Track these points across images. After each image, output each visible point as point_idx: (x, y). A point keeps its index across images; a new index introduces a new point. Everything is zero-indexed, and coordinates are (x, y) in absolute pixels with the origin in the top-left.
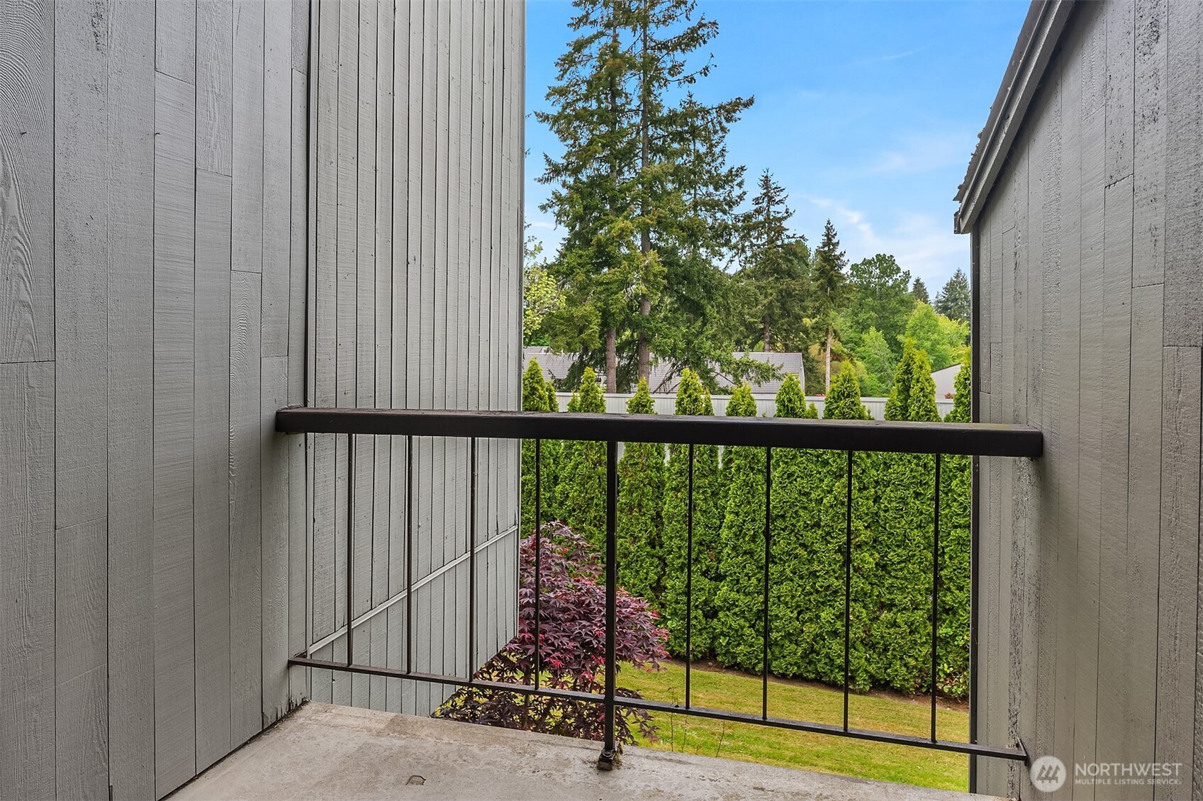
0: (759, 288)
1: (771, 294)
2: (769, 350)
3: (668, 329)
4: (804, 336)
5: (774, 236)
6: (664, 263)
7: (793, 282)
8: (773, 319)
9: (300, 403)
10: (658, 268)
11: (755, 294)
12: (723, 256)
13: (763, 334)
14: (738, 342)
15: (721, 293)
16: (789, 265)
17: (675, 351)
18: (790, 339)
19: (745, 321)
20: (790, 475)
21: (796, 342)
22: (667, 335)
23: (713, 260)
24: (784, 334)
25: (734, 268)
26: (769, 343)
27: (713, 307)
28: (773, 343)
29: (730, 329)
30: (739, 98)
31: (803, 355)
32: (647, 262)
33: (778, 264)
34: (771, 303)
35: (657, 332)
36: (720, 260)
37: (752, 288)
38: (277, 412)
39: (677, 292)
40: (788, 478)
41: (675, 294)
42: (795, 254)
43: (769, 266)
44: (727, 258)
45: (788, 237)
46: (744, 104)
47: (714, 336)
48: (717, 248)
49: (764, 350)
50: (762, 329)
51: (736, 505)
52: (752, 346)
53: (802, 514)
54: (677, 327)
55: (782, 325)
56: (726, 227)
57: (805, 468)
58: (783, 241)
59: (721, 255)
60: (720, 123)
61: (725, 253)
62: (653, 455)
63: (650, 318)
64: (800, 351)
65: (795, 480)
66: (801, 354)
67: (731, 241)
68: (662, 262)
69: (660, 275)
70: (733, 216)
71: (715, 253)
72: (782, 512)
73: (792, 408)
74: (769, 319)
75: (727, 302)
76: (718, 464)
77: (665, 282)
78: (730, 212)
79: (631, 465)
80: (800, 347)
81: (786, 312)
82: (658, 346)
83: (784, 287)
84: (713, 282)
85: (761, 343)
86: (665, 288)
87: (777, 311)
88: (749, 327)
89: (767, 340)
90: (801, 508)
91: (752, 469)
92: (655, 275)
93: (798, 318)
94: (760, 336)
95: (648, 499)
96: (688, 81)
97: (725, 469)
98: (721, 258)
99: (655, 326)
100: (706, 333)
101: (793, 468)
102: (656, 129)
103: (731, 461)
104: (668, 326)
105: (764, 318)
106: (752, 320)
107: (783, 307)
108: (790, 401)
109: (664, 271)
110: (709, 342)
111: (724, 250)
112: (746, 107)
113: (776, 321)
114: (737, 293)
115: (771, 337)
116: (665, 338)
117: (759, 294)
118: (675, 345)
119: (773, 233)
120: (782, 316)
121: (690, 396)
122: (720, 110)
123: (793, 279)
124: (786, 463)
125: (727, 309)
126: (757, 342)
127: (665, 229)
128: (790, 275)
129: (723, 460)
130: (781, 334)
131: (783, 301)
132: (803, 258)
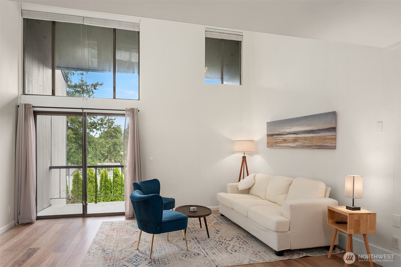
0: (106, 142)
1: (110, 144)
2: (110, 162)
3: (76, 155)
4: (121, 158)
5: (110, 125)
6: (74, 134)
7: (117, 140)
8: (111, 152)
9: (51, 165)
10: (72, 136)
11: (105, 144)
12: (94, 132)
13: (107, 157)
14: (100, 159)
15: (94, 144)
16: (116, 134)
17: (78, 162)
18: (116, 159)
19: (102, 153)
20: (117, 190)
21: (119, 159)
22: (75, 157)
23: (90, 133)
24: (114, 157)
25: (97, 136)
26: (110, 160)
27: (90, 148)
28: (111, 160)
29: (97, 155)
30: (98, 82)
31: (121, 163)
32: (68, 133)
33: (112, 134)
34: (110, 146)
35: (72, 156)
36: (93, 133)
37: (104, 142)
38: (50, 167)
39: (78, 143)
40: (116, 191)
41: (77, 144)
42: (117, 131)
43: (109, 134)
44: (95, 132)
45: (115, 125)
46: (100, 84)
47: (91, 158)
48: (92, 129)
49: (108, 162)
50: (107, 155)
51: (103, 198)
52: (104, 160)
53: (120, 199)
54: (79, 155)
55: (114, 154)
56: (95, 123)
57: (120, 188)
58: (113, 127)
59: (93, 131)
60: (92, 89)
61: (94, 131)
62: (80, 188)
63: (69, 152)
64: (120, 162)
65: (118, 191)
66: (120, 163)
67: (97, 127)
68: (73, 134)
69: (73, 138)
70: (97, 119)
71: (91, 131)
72: (115, 199)
73: (117, 174)
74: (109, 152)
75: (96, 147)
76: (98, 189)
77: (74, 140)
78: (96, 118)
79: (74, 191)
80: (120, 161)
81: (115, 150)
82: (72, 161)
83: (114, 141)
84: (91, 140)
85: (107, 160)
86: (74, 142)
87: (112, 149)
88: (103, 155)
89: (109, 159)
90: (119, 197)
91: (107, 189)
92: (71, 138)
93: (119, 152)
94: (106, 157)
95: (79, 200)
96: (81, 74)
97: (100, 190)
98: (93, 132)
99: (71, 154)
100: (89, 157)
101: (117, 188)
102: (70, 89)
103: (102, 188)
104: (75, 154)
105: (107, 152)
106: (104, 152)
107: (114, 148)
108: (116, 172)
109: (74, 137)
110: (90, 160)
111: (94, 130)
112: (101, 85)
113: (112, 153)
114: (99, 144)
115: (110, 158)
116: (75, 158)
117: (106, 144)
118: (78, 160)
119: (110, 124)
120: (114, 151)
121: (91, 172)
122: (92, 86)
123: (117, 139)
124: (116, 187)
125: (96, 149)
126: (105, 160)
127: (74, 123)
128: (116, 138)
129: (100, 188)
130: (113, 157)
131: (114, 146)
132: (120, 132)
